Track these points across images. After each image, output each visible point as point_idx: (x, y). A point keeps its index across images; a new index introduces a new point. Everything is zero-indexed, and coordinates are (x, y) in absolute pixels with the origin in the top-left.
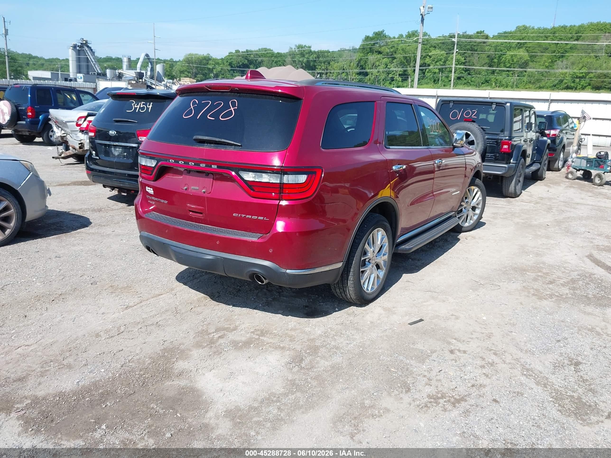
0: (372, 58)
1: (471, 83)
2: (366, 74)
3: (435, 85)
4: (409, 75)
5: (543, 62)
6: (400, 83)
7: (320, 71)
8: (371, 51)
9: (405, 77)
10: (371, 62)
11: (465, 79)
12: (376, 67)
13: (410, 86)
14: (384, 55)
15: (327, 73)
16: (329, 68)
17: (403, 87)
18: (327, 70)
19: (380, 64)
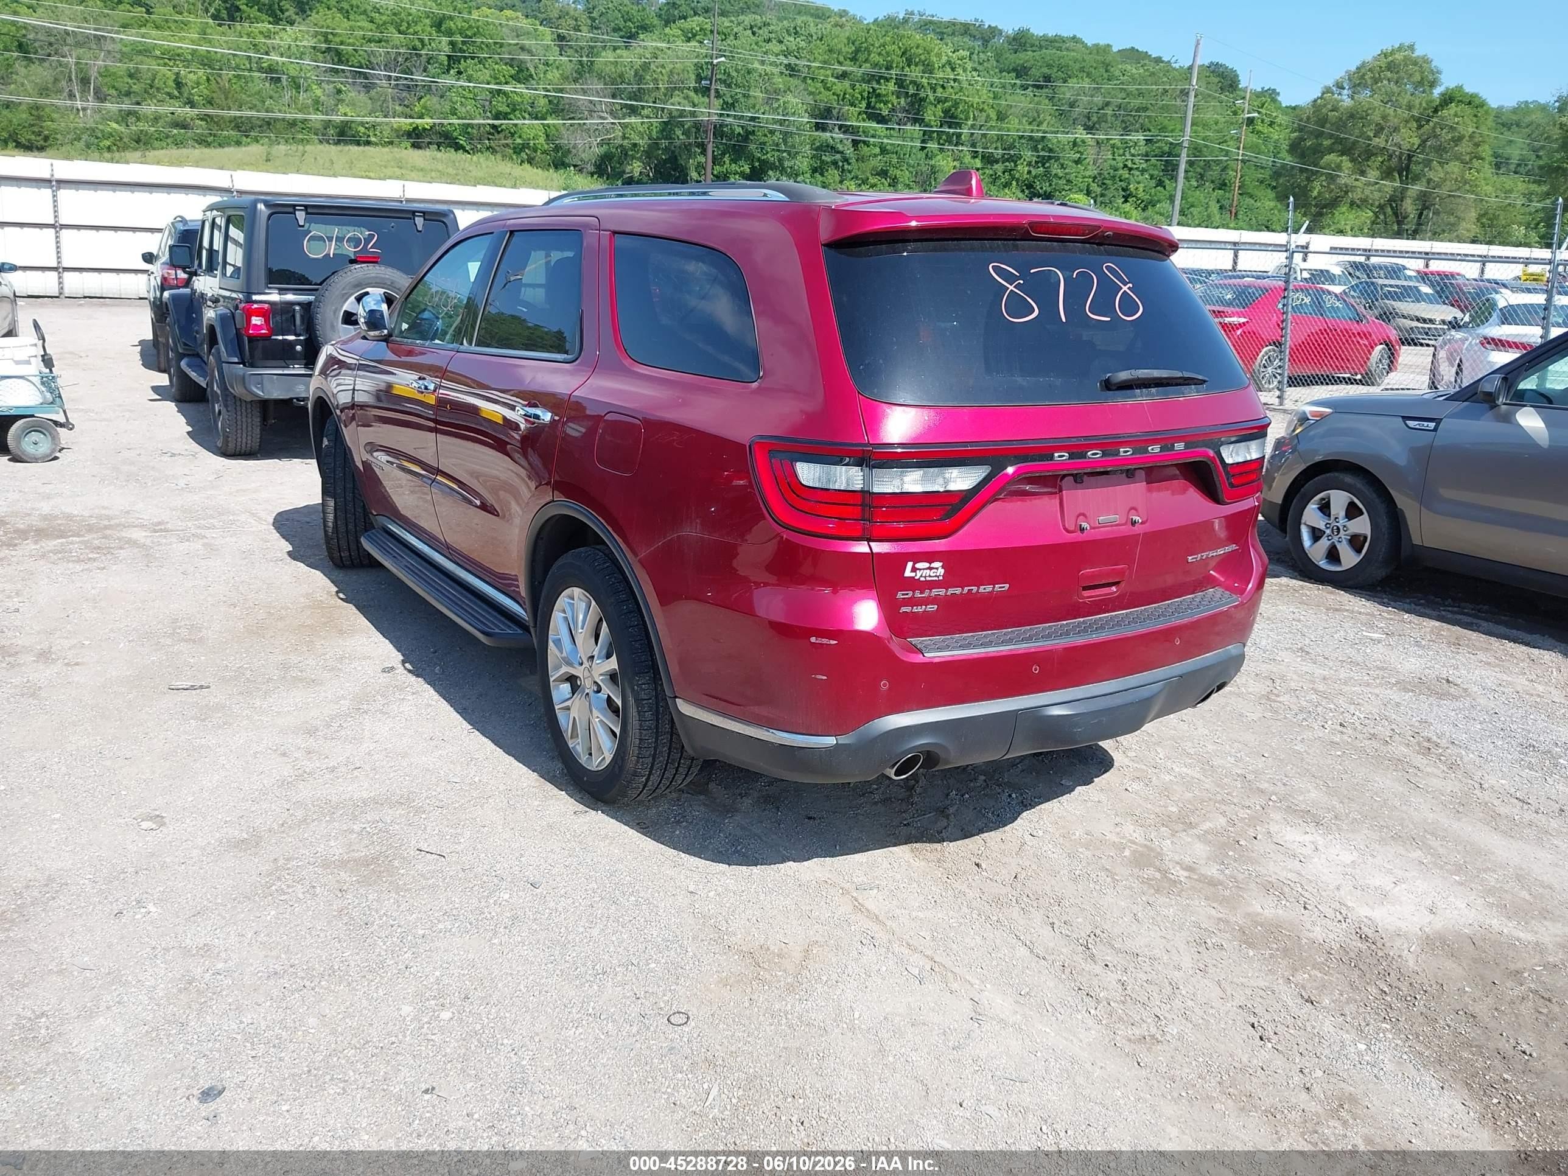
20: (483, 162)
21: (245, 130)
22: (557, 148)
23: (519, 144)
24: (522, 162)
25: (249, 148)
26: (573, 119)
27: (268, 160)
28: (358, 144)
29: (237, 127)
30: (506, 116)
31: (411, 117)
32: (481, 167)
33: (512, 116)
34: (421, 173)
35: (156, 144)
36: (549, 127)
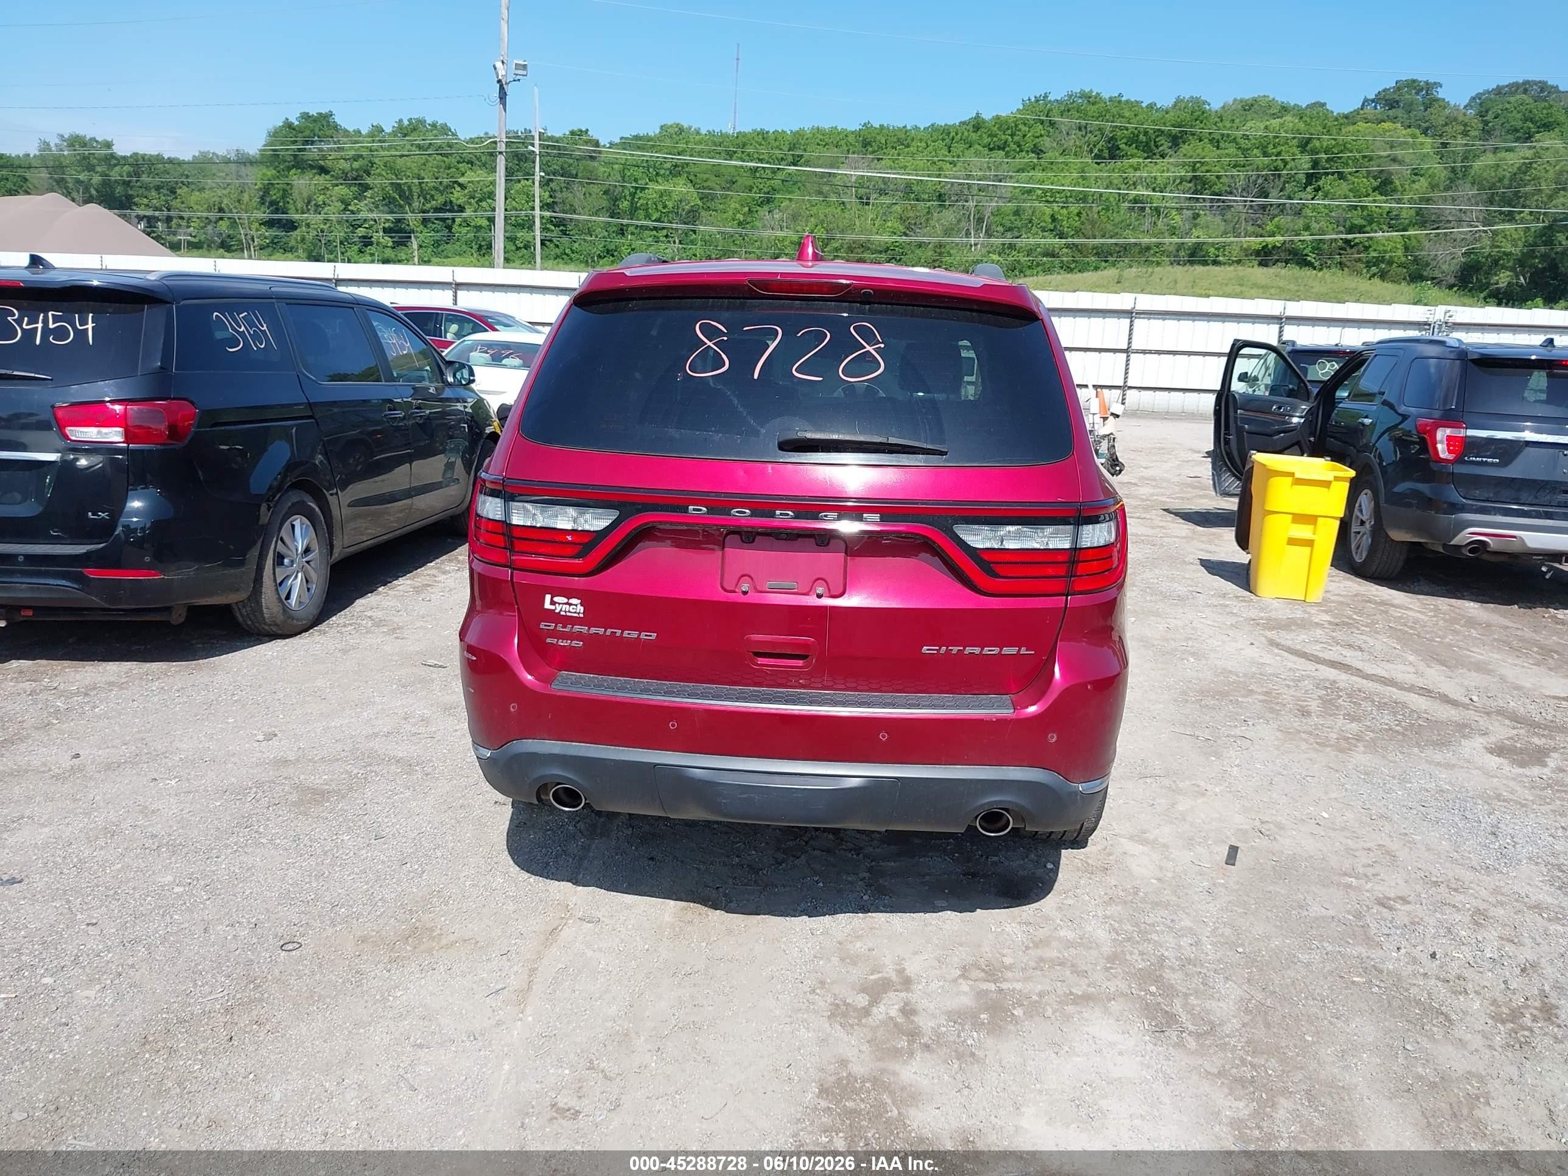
0: (303, 183)
1: (573, 256)
2: (291, 226)
3: (482, 259)
4: (413, 231)
5: (731, 213)
6: (389, 253)
7: (149, 213)
8: (299, 164)
9: (400, 237)
10: (301, 194)
11: (557, 246)
12: (318, 209)
13: (416, 259)
14: (337, 179)
15: (169, 219)
16: (175, 203)
17: (400, 262)
18: (169, 210)
19: (327, 201)
20: (1331, 277)
21: (1105, 256)
22: (1416, 260)
23: (1374, 257)
24: (1374, 275)
25: (1105, 272)
26: (1437, 228)
27: (1118, 282)
28: (1205, 263)
29: (1097, 254)
30: (1361, 230)
31: (1261, 236)
32: (1325, 283)
33: (1368, 229)
34: (1261, 291)
35: (1028, 272)
36: (1410, 240)
